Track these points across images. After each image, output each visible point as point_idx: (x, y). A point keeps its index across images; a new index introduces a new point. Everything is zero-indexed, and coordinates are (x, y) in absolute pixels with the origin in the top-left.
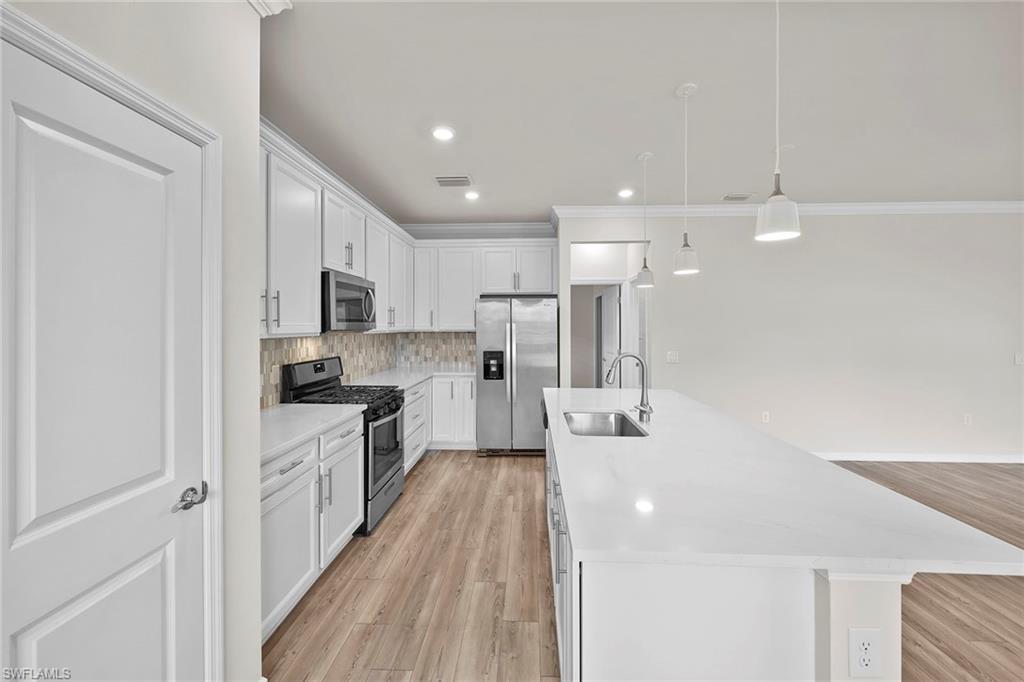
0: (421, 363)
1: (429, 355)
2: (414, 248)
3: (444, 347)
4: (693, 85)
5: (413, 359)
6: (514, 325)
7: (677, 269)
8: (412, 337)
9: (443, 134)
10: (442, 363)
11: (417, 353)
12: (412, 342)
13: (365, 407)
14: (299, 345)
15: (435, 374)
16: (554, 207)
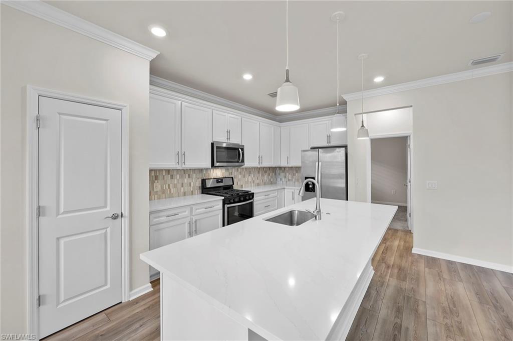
0: (287, 182)
1: (290, 178)
2: (280, 127)
3: (297, 174)
4: (340, 12)
5: (283, 179)
6: (320, 163)
7: (332, 128)
8: (283, 169)
9: (248, 77)
10: (296, 183)
11: (285, 177)
12: (283, 172)
13: (223, 198)
14: (212, 172)
15: (286, 187)
16: (342, 96)
